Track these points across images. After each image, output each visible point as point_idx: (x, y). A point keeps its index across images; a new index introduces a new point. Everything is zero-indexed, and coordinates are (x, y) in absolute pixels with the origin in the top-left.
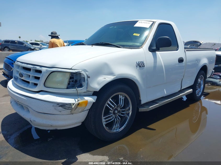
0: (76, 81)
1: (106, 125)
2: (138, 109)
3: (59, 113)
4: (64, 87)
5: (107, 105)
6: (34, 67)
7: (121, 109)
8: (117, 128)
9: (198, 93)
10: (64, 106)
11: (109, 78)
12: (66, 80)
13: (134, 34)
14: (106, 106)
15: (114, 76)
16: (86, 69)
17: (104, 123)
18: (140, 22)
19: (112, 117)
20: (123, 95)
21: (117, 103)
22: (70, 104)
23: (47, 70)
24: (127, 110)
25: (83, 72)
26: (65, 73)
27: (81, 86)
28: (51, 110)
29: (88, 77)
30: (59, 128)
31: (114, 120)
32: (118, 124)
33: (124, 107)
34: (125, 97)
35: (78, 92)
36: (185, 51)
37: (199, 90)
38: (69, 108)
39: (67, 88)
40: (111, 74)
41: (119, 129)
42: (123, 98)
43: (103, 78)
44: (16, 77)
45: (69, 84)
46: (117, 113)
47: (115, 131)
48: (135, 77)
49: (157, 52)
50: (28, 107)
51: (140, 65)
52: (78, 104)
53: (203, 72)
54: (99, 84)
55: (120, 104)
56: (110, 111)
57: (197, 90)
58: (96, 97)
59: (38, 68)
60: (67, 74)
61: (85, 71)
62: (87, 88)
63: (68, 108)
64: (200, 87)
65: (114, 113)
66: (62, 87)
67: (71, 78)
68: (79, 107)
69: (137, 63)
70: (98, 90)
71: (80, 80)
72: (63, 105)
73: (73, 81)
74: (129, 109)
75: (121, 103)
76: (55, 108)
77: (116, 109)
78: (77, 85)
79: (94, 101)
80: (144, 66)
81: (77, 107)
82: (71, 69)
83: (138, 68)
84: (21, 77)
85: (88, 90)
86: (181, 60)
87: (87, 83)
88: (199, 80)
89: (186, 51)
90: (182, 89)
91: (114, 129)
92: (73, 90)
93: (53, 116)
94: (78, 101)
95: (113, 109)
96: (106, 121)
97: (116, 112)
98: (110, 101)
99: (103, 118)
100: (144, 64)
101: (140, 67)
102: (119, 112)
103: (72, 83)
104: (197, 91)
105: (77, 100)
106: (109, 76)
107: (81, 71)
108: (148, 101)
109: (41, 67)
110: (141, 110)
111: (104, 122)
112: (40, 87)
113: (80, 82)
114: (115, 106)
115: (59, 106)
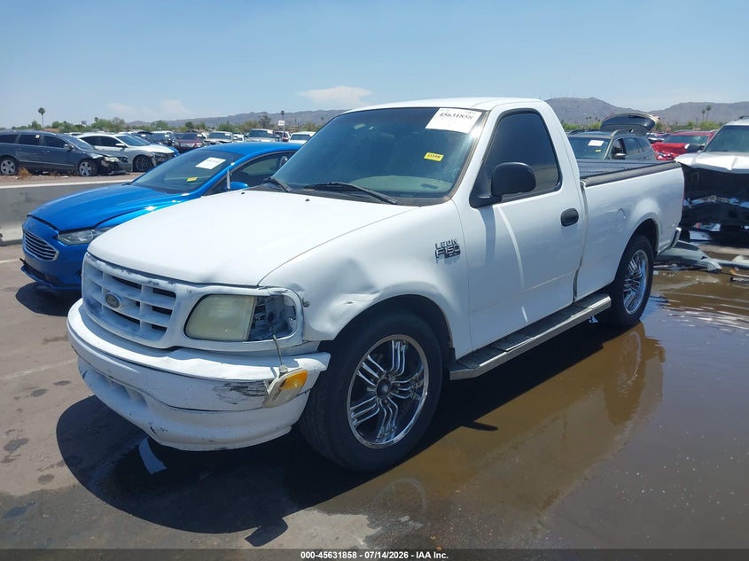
0: (272, 316)
1: (359, 428)
2: (447, 375)
3: (232, 407)
4: (240, 337)
5: (361, 375)
6: (150, 282)
7: (398, 379)
8: (391, 432)
9: (632, 304)
10: (244, 387)
11: (362, 301)
12: (246, 316)
13: (429, 156)
14: (358, 377)
15: (376, 293)
16: (297, 283)
17: (354, 423)
18: (445, 111)
19: (375, 404)
20: (401, 341)
21: (386, 363)
22: (261, 382)
23: (191, 291)
24: (416, 381)
25: (290, 294)
26: (241, 299)
27: (286, 329)
28: (210, 400)
29: (305, 304)
30: (230, 447)
31: (382, 412)
32: (391, 423)
33: (407, 374)
34: (409, 345)
35: (280, 347)
36: (582, 187)
37: (633, 294)
38: (258, 391)
39: (251, 338)
40: (367, 288)
41: (396, 435)
42: (403, 348)
43: (345, 301)
44: (92, 302)
45: (253, 326)
46: (387, 393)
47: (384, 443)
48: (433, 286)
49: (494, 206)
50: (143, 394)
51: (448, 252)
52: (283, 383)
53: (644, 239)
54: (334, 319)
55: (395, 367)
56: (369, 389)
57: (629, 296)
58: (327, 357)
59: (163, 284)
60: (247, 300)
61: (295, 288)
62: (302, 335)
63: (254, 393)
64: (635, 286)
65: (380, 393)
66: (236, 338)
67: (258, 309)
68: (284, 390)
69: (439, 246)
70: (332, 338)
71: (283, 312)
72: (241, 387)
73: (262, 318)
74: (422, 377)
75: (399, 362)
76: (220, 396)
77: (386, 382)
78: (275, 327)
79: (324, 367)
80: (459, 252)
81: (280, 391)
82: (257, 286)
83: (442, 260)
84: (113, 306)
85: (305, 338)
86: (569, 218)
87: (303, 323)
88: (633, 265)
89: (587, 186)
90: (578, 299)
91: (383, 436)
92: (267, 343)
93: (216, 415)
94: (282, 374)
95: (375, 383)
96: (359, 418)
97: (385, 389)
98: (368, 362)
99: (350, 409)
100: (457, 247)
101: (447, 256)
102: (393, 388)
103: (262, 322)
104: (626, 301)
105: (276, 369)
106: (362, 295)
107: (284, 289)
108: (475, 349)
109: (172, 283)
110: (457, 374)
111: (353, 420)
112: (174, 337)
113: (281, 317)
114: (380, 374)
115: (231, 390)
